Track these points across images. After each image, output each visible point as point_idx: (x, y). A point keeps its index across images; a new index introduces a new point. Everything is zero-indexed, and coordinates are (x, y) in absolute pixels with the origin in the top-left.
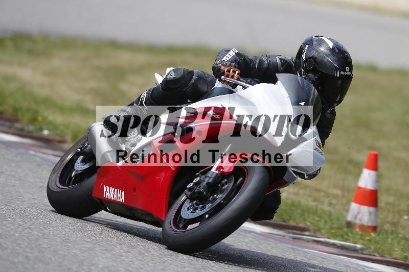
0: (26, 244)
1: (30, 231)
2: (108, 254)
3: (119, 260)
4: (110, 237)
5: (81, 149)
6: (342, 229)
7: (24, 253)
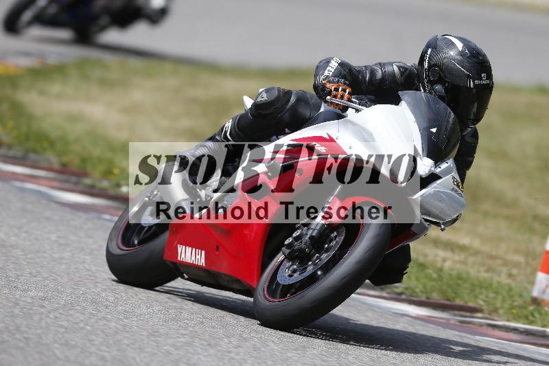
0: (101, 340)
1: (106, 323)
2: (211, 351)
3: (226, 357)
4: (214, 327)
6: (525, 308)
7: (98, 352)
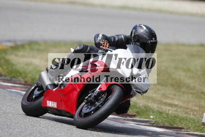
5: (37, 84)
6: (200, 127)
